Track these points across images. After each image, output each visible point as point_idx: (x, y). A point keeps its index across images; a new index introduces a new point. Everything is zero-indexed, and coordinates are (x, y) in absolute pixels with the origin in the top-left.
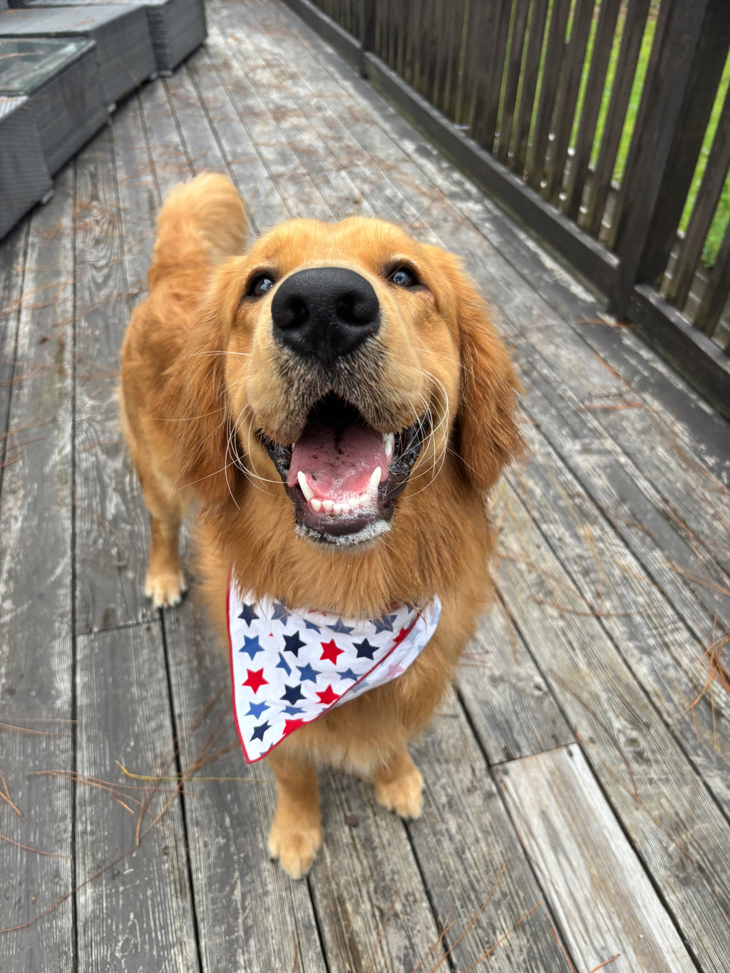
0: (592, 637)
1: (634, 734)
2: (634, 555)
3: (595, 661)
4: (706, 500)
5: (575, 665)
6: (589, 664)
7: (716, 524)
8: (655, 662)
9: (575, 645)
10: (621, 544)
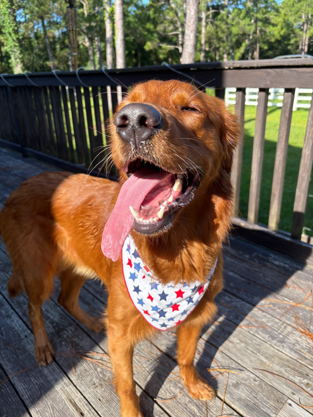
0: (259, 345)
1: (306, 381)
2: (248, 302)
3: (267, 356)
4: (256, 271)
5: (262, 361)
6: (266, 358)
7: (267, 279)
8: (289, 345)
9: (255, 352)
10: (240, 300)
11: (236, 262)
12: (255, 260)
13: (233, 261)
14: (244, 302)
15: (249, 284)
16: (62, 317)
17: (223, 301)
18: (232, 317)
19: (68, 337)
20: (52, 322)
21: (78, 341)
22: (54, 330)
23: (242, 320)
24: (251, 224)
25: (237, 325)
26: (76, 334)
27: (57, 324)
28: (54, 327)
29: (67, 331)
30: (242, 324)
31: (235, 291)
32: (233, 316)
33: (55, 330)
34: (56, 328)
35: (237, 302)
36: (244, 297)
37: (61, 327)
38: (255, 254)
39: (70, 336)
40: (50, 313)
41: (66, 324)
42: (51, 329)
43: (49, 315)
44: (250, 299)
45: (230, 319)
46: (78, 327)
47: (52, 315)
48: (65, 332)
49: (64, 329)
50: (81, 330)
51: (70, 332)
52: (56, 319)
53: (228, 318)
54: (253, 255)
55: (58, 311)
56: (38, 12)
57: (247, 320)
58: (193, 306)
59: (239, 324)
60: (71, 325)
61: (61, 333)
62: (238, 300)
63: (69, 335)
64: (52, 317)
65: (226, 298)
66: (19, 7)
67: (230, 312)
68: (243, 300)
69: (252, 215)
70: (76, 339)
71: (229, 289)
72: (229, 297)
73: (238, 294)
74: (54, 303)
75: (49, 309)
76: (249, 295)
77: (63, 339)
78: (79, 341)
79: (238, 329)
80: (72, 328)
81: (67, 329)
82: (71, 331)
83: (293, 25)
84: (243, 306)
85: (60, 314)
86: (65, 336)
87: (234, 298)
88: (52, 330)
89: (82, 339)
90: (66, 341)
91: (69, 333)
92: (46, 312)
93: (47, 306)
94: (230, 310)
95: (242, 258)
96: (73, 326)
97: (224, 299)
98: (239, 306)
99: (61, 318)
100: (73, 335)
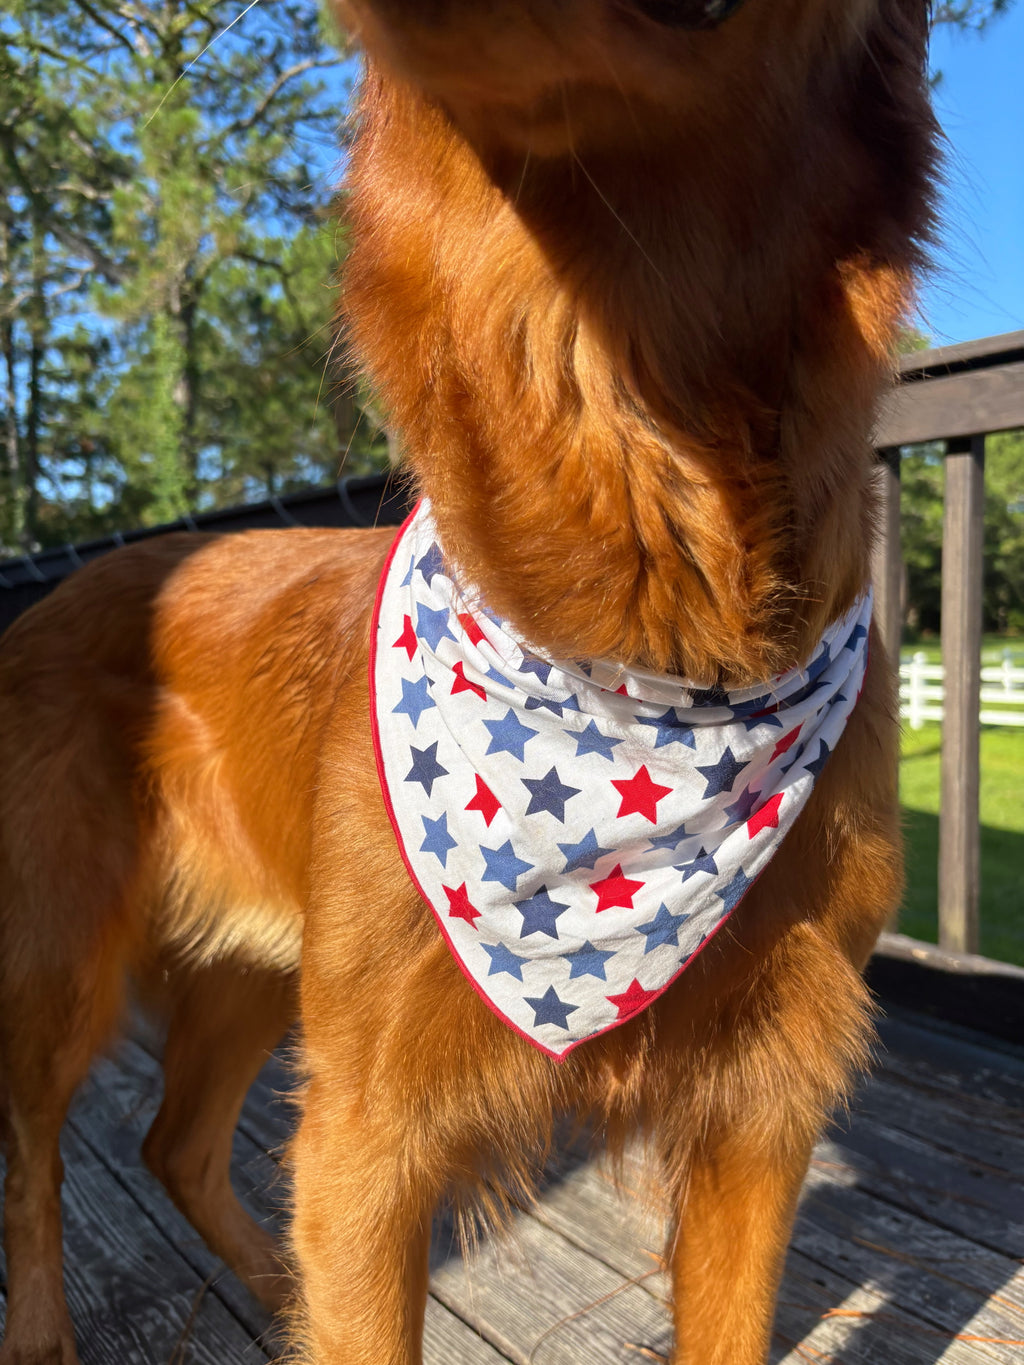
11: (908, 1096)
12: (989, 1092)
13: (894, 1090)
14: (965, 1243)
15: (978, 1174)
16: (151, 1253)
17: (867, 1233)
18: (914, 1297)
19: (160, 1332)
20: (106, 1271)
21: (200, 1351)
22: (104, 1302)
23: (968, 1314)
24: (955, 951)
25: (950, 1334)
26: (199, 1323)
27: (126, 1278)
28: (109, 1292)
29: (163, 1310)
30: (970, 1329)
31: (917, 1199)
32: (922, 1293)
33: (112, 1304)
34: (118, 1296)
35: (936, 1239)
36: (966, 1223)
37: (142, 1292)
38: (987, 1072)
39: (171, 1330)
40: (105, 1238)
41: (164, 1283)
42: (96, 1298)
43: (100, 1242)
44: (990, 1233)
45: (910, 1305)
46: (211, 1295)
47: (112, 1246)
48: (152, 1312)
49: (149, 1302)
50: (225, 1313)
51: (173, 1314)
52: (124, 1263)
53: (903, 1303)
54: (977, 1078)
55: (141, 1233)
56: (259, 452)
57: (993, 1314)
58: (713, 903)
59: (959, 1329)
60: (182, 1286)
61: (135, 1318)
62: (938, 1232)
63: (168, 1324)
64: (108, 1253)
65: (882, 1221)
66: (211, 440)
67: (904, 1277)
68: (959, 1233)
69: (954, 921)
70: (193, 1346)
71: (887, 1188)
72: (896, 1220)
73: (932, 1211)
74: (131, 1201)
75: (105, 1220)
76: (982, 1214)
77: (138, 1341)
78: (208, 1353)
79: (956, 1347)
80: (186, 1301)
81: (166, 1302)
82: (179, 1310)
83: (1004, 504)
84: (961, 1256)
85: (149, 1244)
86: (148, 1329)
87: (918, 1223)
88: (97, 1300)
89: (223, 1348)
90: (149, 1353)
91: (166, 1316)
92: (88, 1233)
93: (101, 1213)
94: (906, 1269)
95: (933, 1083)
96: (191, 1292)
97: (873, 1228)
98: (944, 1255)
99: (147, 1258)
100: (183, 1326)
